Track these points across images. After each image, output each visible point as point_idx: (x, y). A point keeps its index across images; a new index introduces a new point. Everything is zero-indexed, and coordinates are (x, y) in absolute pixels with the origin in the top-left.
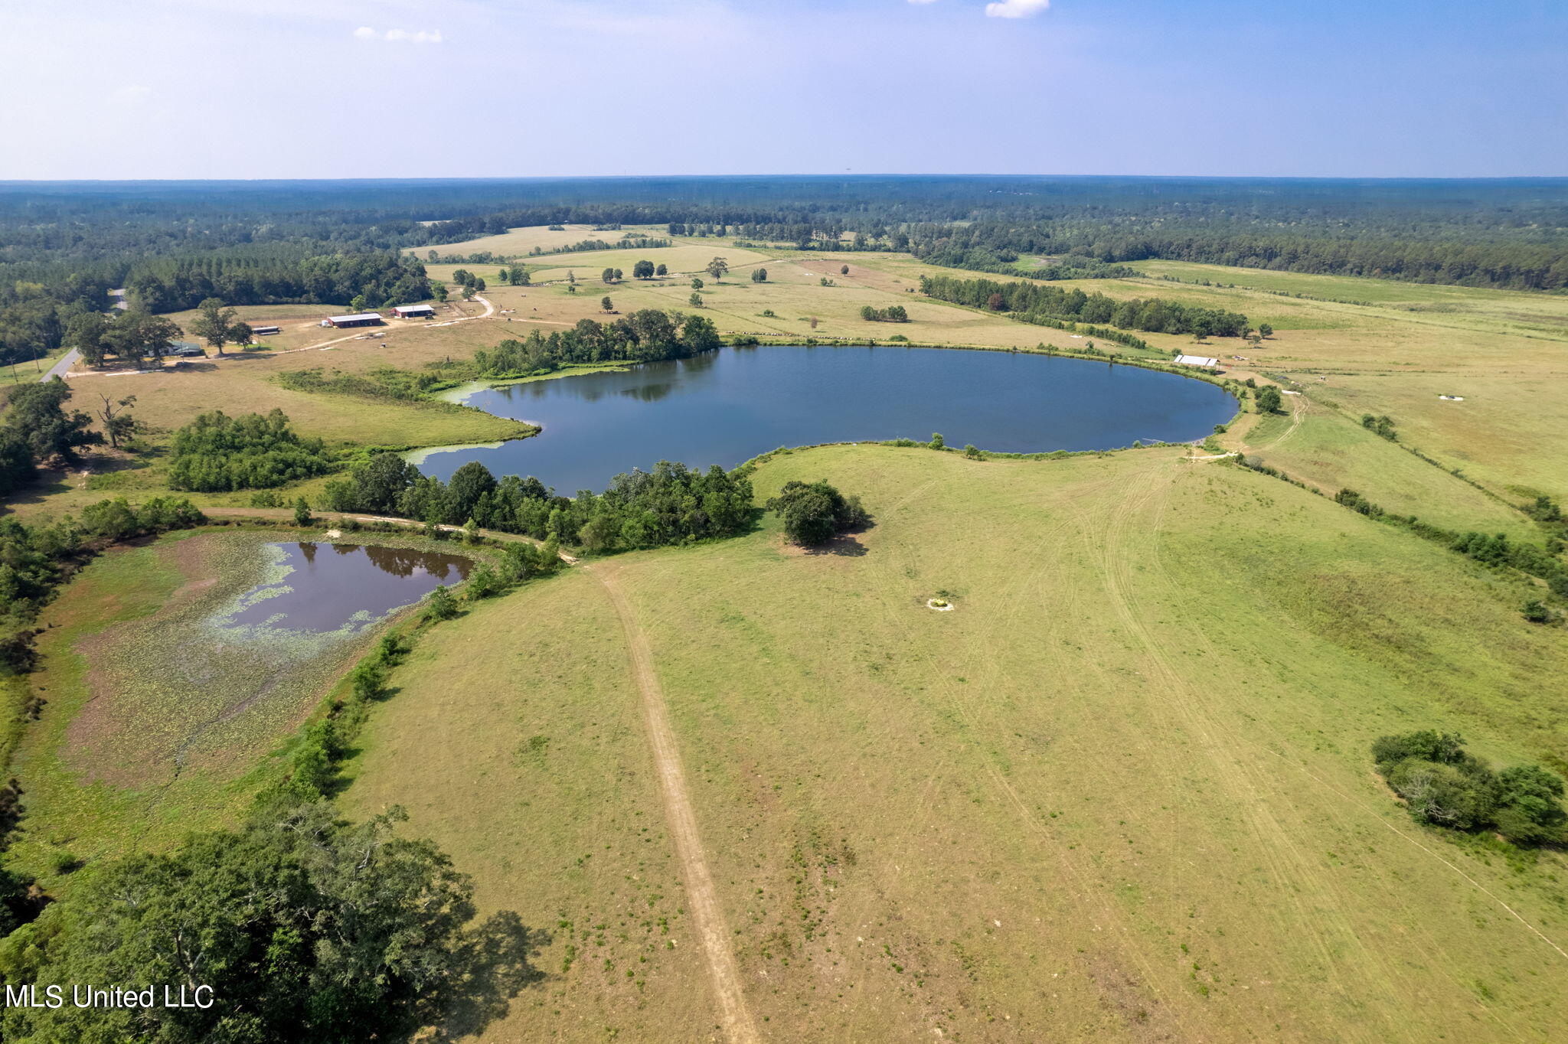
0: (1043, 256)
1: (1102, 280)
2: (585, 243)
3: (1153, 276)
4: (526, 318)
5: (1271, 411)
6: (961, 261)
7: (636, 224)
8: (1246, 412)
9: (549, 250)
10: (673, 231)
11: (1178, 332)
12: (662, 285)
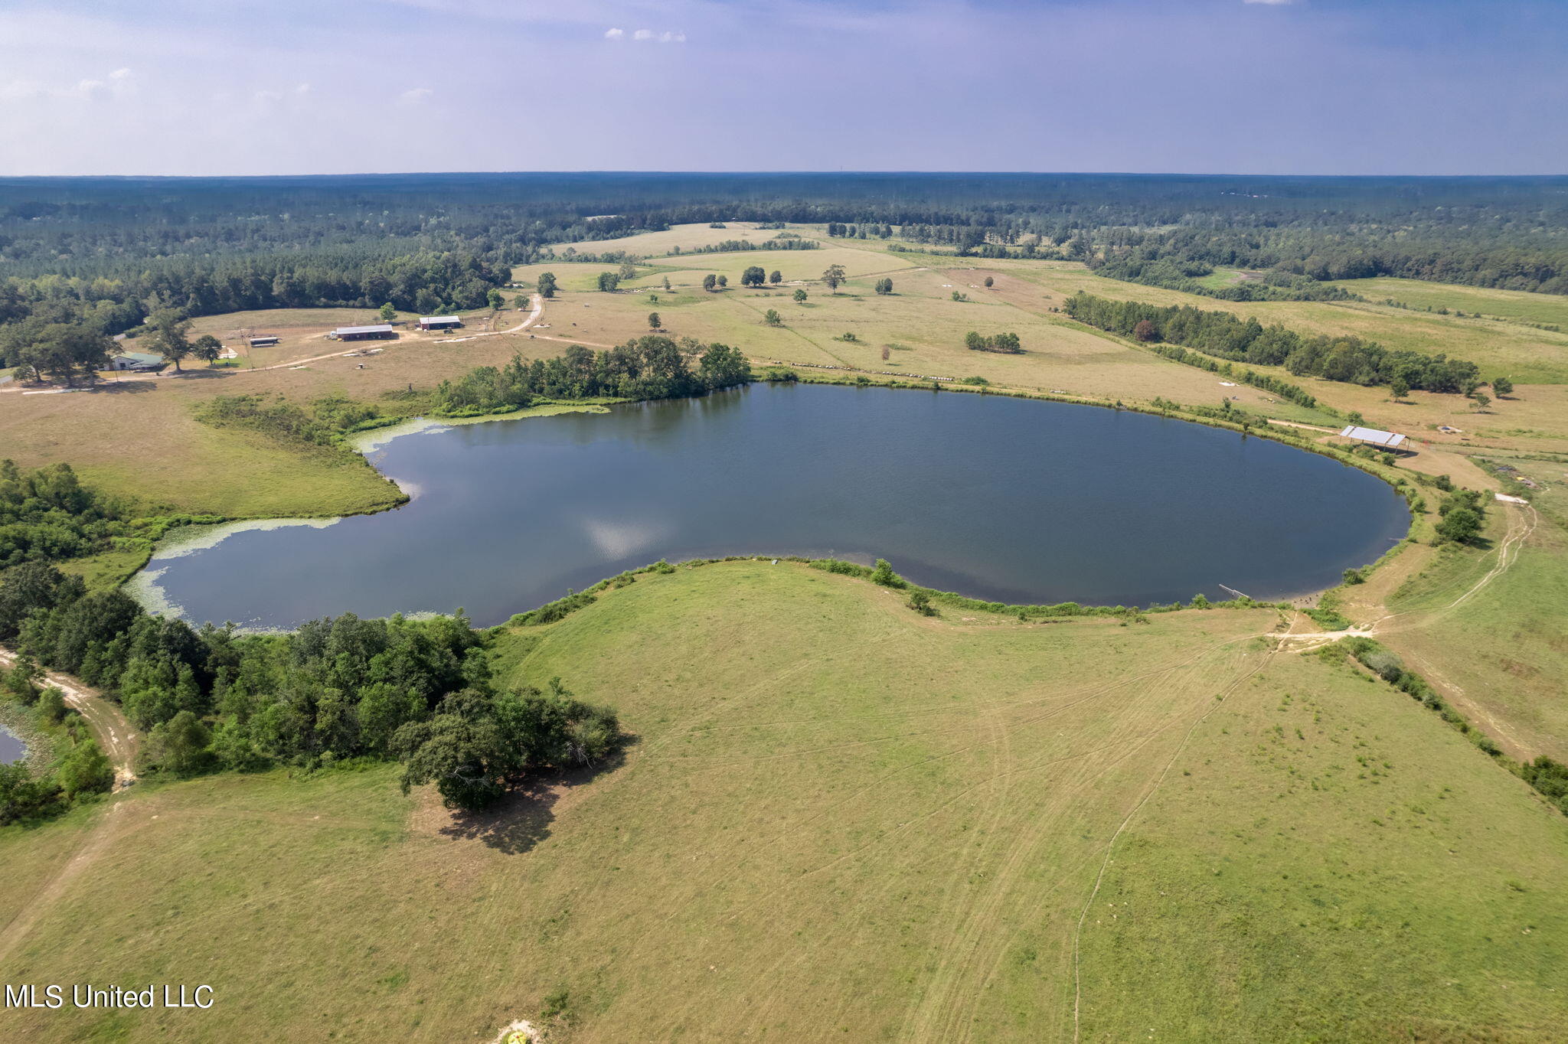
0: (1247, 269)
1: (1305, 304)
2: (729, 242)
3: (1373, 300)
4: (553, 335)
5: (1460, 540)
6: (1138, 274)
7: (805, 222)
8: (1414, 541)
9: (688, 250)
10: (833, 232)
11: (1372, 383)
12: (767, 295)
